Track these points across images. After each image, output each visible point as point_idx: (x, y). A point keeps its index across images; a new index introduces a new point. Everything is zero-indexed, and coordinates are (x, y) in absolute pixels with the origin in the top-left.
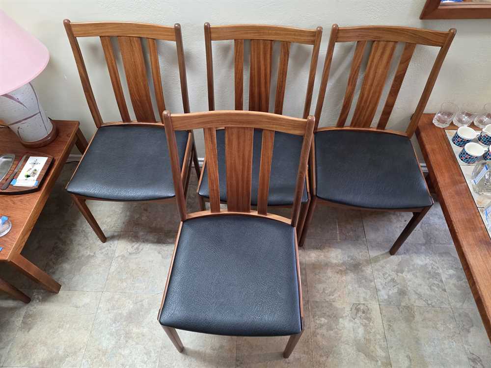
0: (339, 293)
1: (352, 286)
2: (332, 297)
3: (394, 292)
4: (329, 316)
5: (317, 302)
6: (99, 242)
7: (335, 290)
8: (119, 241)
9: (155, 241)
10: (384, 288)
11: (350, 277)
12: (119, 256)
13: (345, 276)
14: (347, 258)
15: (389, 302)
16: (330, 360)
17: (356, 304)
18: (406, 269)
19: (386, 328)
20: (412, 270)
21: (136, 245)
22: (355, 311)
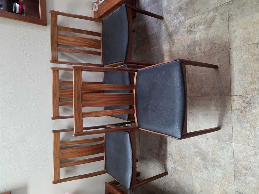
0: (183, 42)
1: (179, 36)
2: (185, 46)
3: (180, 13)
4: (195, 46)
5: (188, 54)
6: (168, 176)
7: (182, 45)
8: (167, 165)
9: (165, 145)
10: (179, 19)
11: (175, 38)
12: (174, 165)
13: (174, 40)
14: (166, 41)
15: (185, 15)
16: (217, 42)
17: (187, 32)
18: (169, 9)
19: (198, 14)
20: (170, 6)
21: (168, 156)
22: (191, 32)
